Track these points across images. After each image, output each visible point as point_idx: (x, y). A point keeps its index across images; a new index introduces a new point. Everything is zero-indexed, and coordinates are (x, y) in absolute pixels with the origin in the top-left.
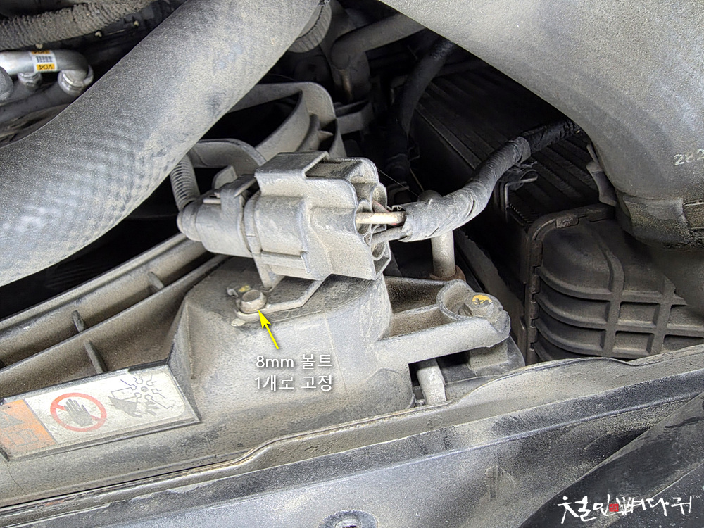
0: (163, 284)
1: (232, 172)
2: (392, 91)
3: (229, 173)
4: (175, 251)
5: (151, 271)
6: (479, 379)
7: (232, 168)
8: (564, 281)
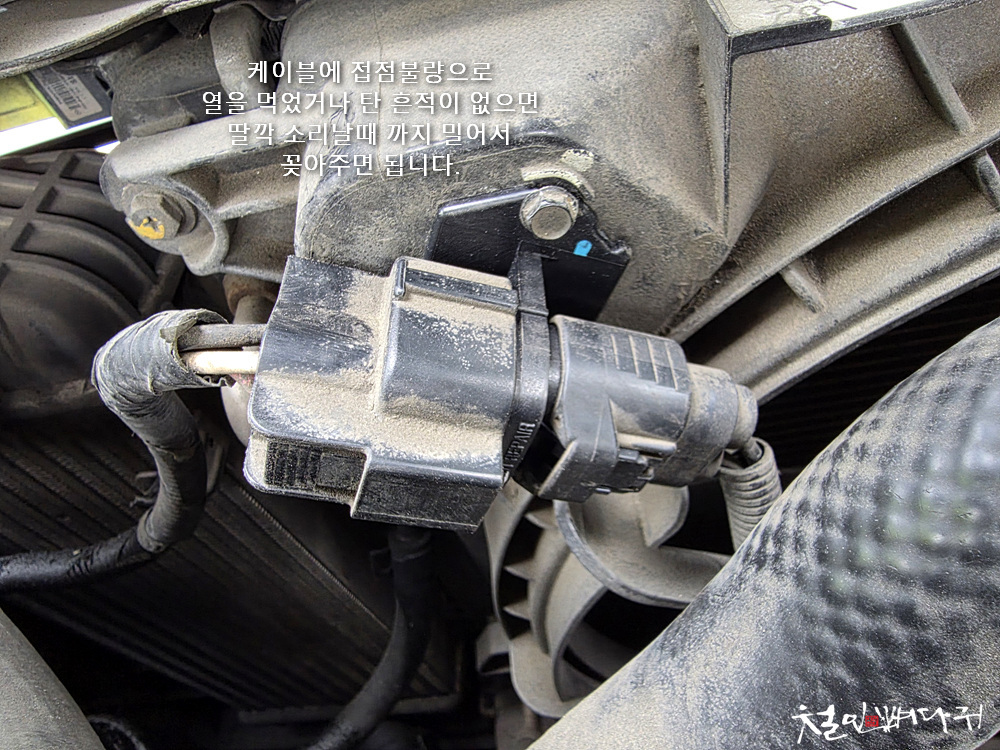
0: (785, 284)
1: (650, 534)
2: (458, 687)
3: (654, 531)
4: (763, 363)
5: (815, 316)
6: (172, 94)
7: (650, 541)
8: (81, 290)
